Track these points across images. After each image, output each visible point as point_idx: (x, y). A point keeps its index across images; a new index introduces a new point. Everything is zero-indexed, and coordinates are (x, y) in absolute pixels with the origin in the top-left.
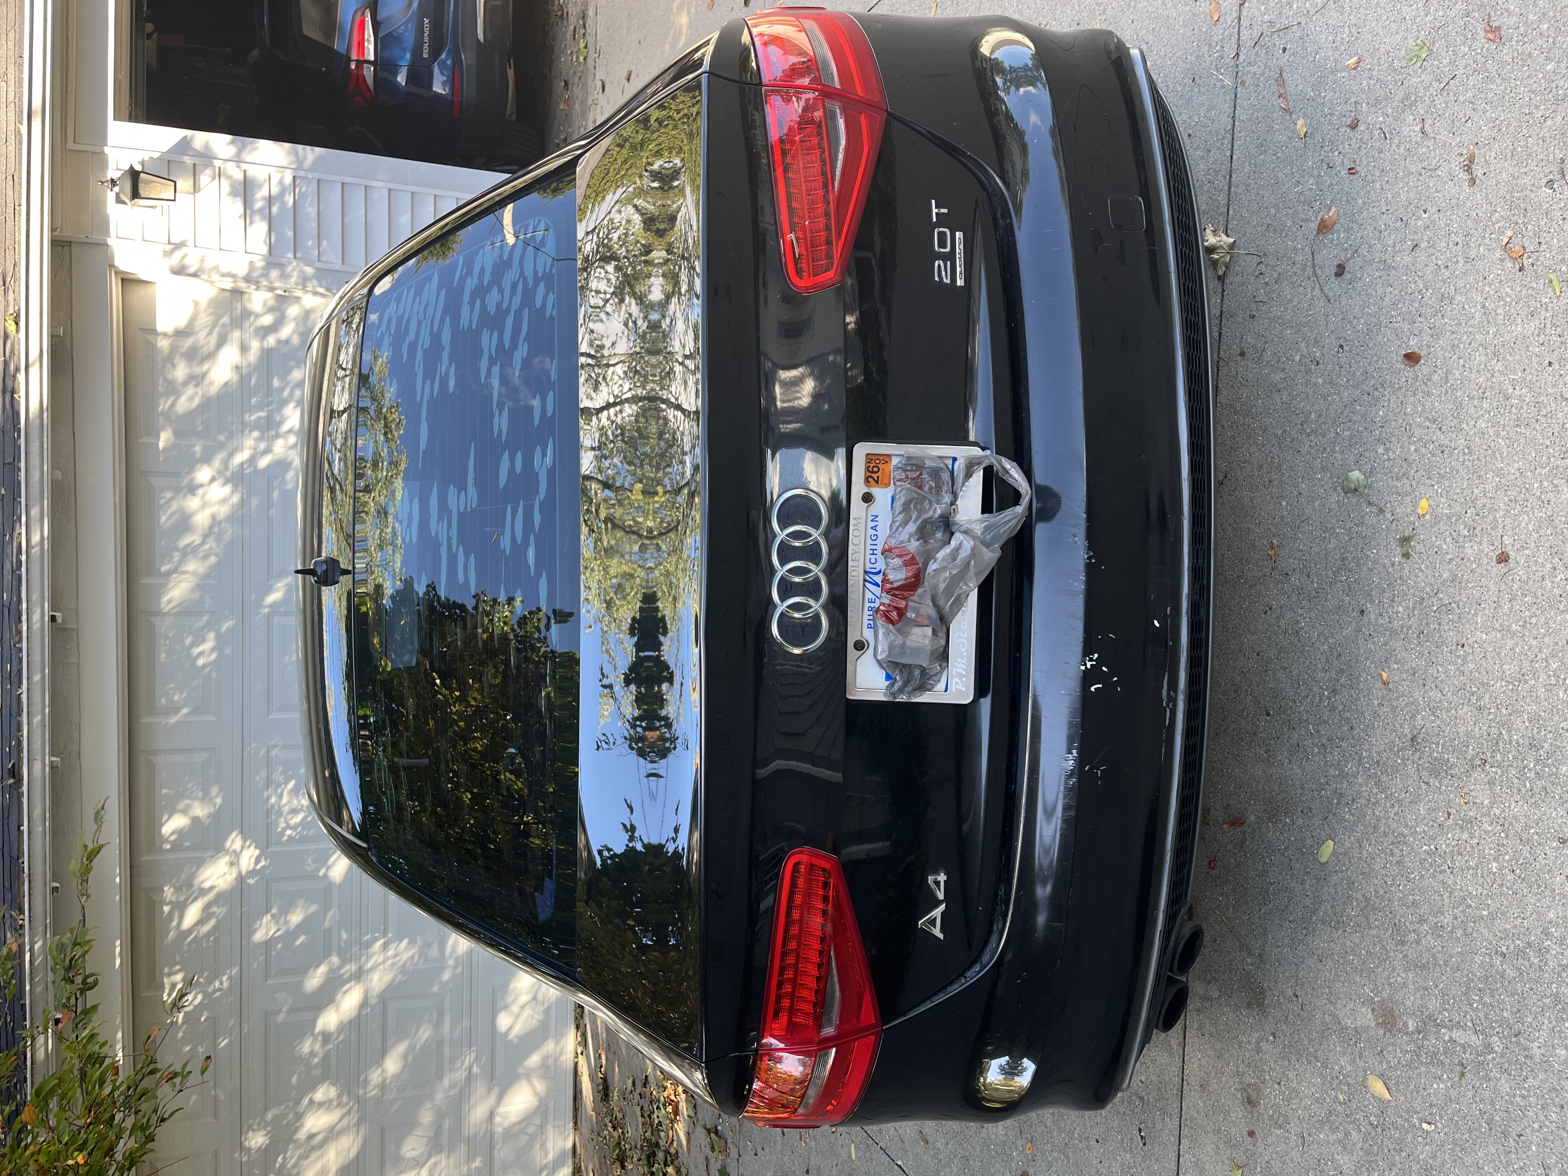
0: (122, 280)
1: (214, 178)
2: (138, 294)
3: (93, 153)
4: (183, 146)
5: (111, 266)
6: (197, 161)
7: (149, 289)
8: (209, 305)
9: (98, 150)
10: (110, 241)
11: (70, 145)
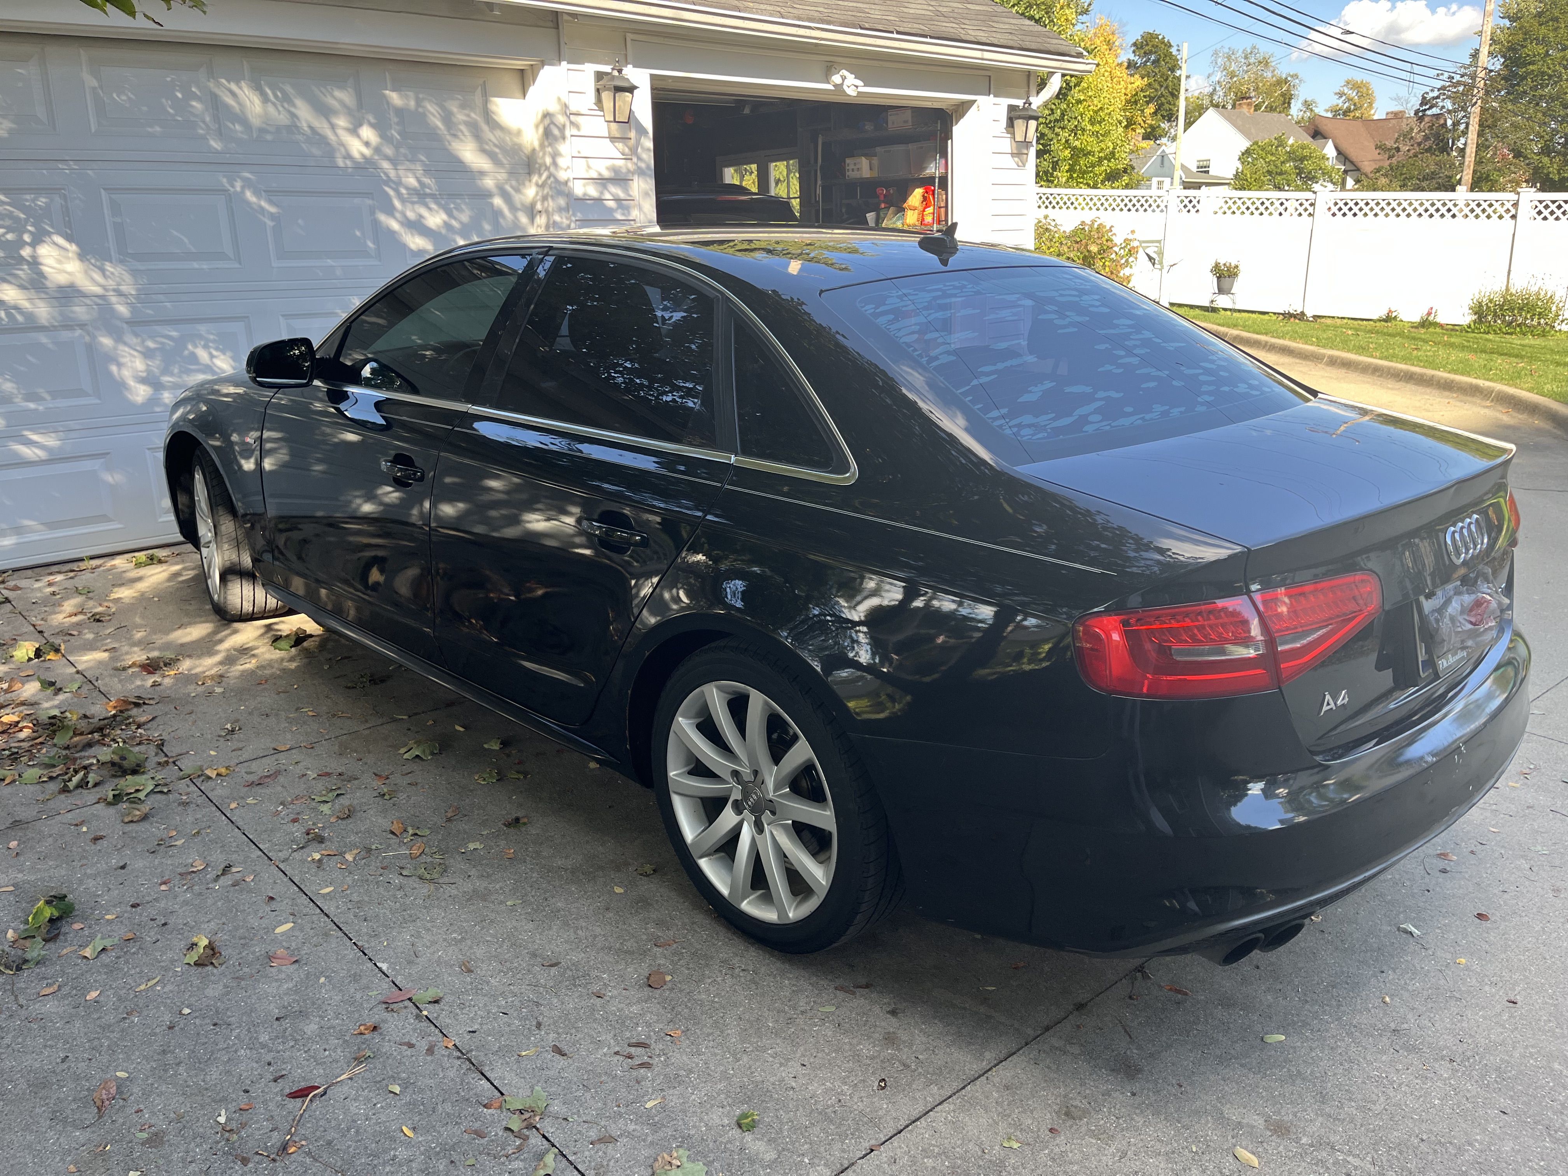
0: (522, 70)
1: (623, 154)
2: (513, 84)
3: (626, 55)
4: (641, 130)
5: (543, 63)
6: (632, 142)
7: (519, 93)
8: (516, 144)
9: (630, 59)
10: (564, 63)
11: (630, 36)
